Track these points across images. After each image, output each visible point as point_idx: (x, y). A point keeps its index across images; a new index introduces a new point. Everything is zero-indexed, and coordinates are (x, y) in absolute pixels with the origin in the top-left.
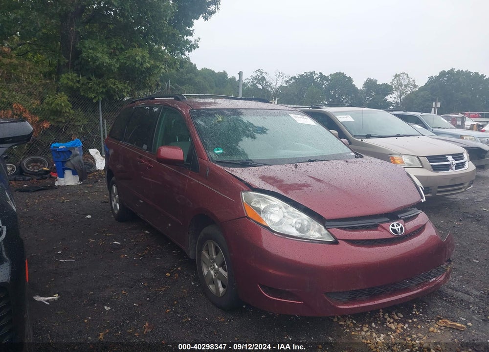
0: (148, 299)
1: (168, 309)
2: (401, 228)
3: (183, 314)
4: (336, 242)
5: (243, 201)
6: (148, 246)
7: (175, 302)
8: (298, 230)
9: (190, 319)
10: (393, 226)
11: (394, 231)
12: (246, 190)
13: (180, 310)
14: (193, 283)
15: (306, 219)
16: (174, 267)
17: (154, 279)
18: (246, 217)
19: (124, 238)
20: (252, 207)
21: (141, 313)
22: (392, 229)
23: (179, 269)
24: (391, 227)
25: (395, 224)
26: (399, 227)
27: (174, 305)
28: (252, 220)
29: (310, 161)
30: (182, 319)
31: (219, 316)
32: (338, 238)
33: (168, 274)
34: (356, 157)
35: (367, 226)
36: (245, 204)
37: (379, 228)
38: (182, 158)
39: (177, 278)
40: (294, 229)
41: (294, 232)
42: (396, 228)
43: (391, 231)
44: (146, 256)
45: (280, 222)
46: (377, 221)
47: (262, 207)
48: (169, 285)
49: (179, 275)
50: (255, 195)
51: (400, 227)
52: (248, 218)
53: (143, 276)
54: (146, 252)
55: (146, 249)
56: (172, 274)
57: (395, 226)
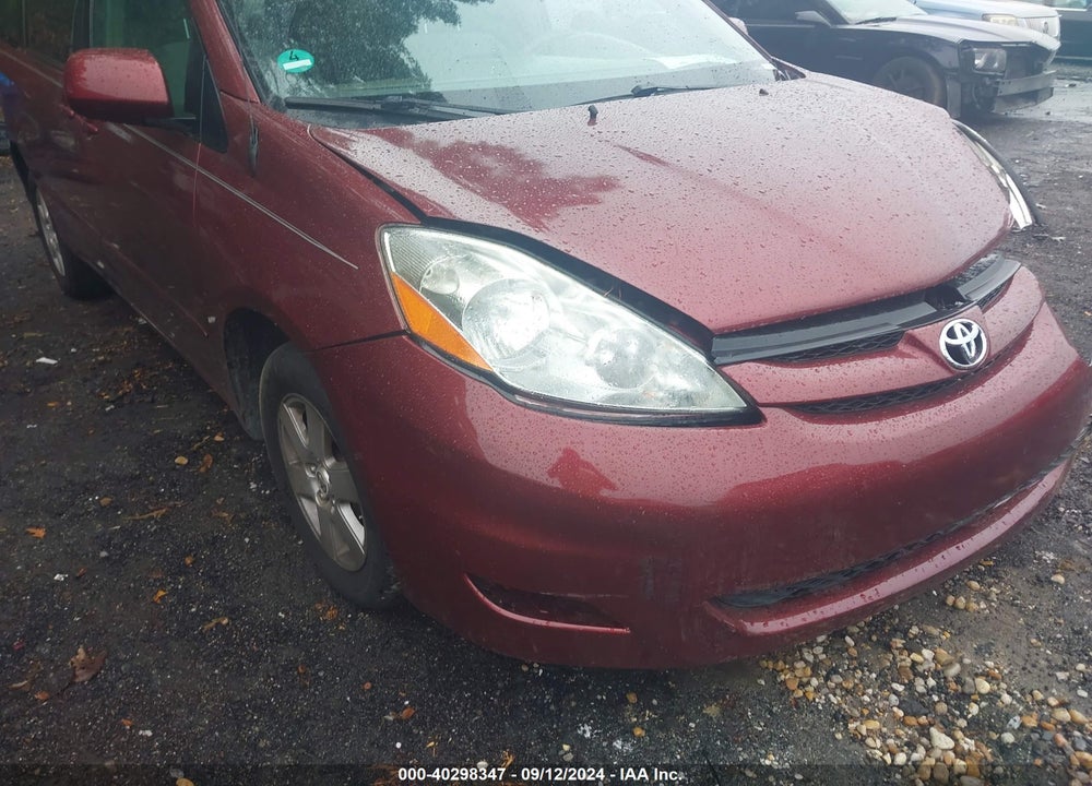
0: (104, 554)
1: (162, 587)
2: (978, 340)
3: (208, 600)
4: (751, 415)
5: (387, 269)
6: (137, 365)
7: (188, 561)
8: (608, 374)
9: (225, 622)
10: (951, 334)
11: (955, 351)
12: (397, 224)
13: (201, 587)
14: (253, 486)
15: (635, 334)
16: (206, 433)
17: (138, 477)
18: (404, 332)
19: (73, 345)
20: (425, 291)
21: (72, 609)
22: (948, 346)
23: (218, 438)
24: (944, 339)
25: (956, 323)
26: (971, 336)
27: (183, 569)
28: (429, 344)
29: (639, 93)
30: (205, 620)
31: (320, 602)
32: (759, 400)
33: (182, 460)
34: (778, 78)
35: (862, 341)
36: (396, 281)
37: (901, 346)
38: (162, 96)
39: (208, 470)
40: (592, 372)
41: (592, 389)
42: (960, 341)
43: (945, 353)
44: (126, 401)
45: (536, 350)
46: (892, 321)
47: (466, 289)
48: (181, 496)
49: (216, 461)
50: (433, 242)
51: (974, 333)
52: (413, 337)
53: (102, 471)
54: (128, 387)
55: (131, 378)
56: (194, 457)
57: (959, 334)
